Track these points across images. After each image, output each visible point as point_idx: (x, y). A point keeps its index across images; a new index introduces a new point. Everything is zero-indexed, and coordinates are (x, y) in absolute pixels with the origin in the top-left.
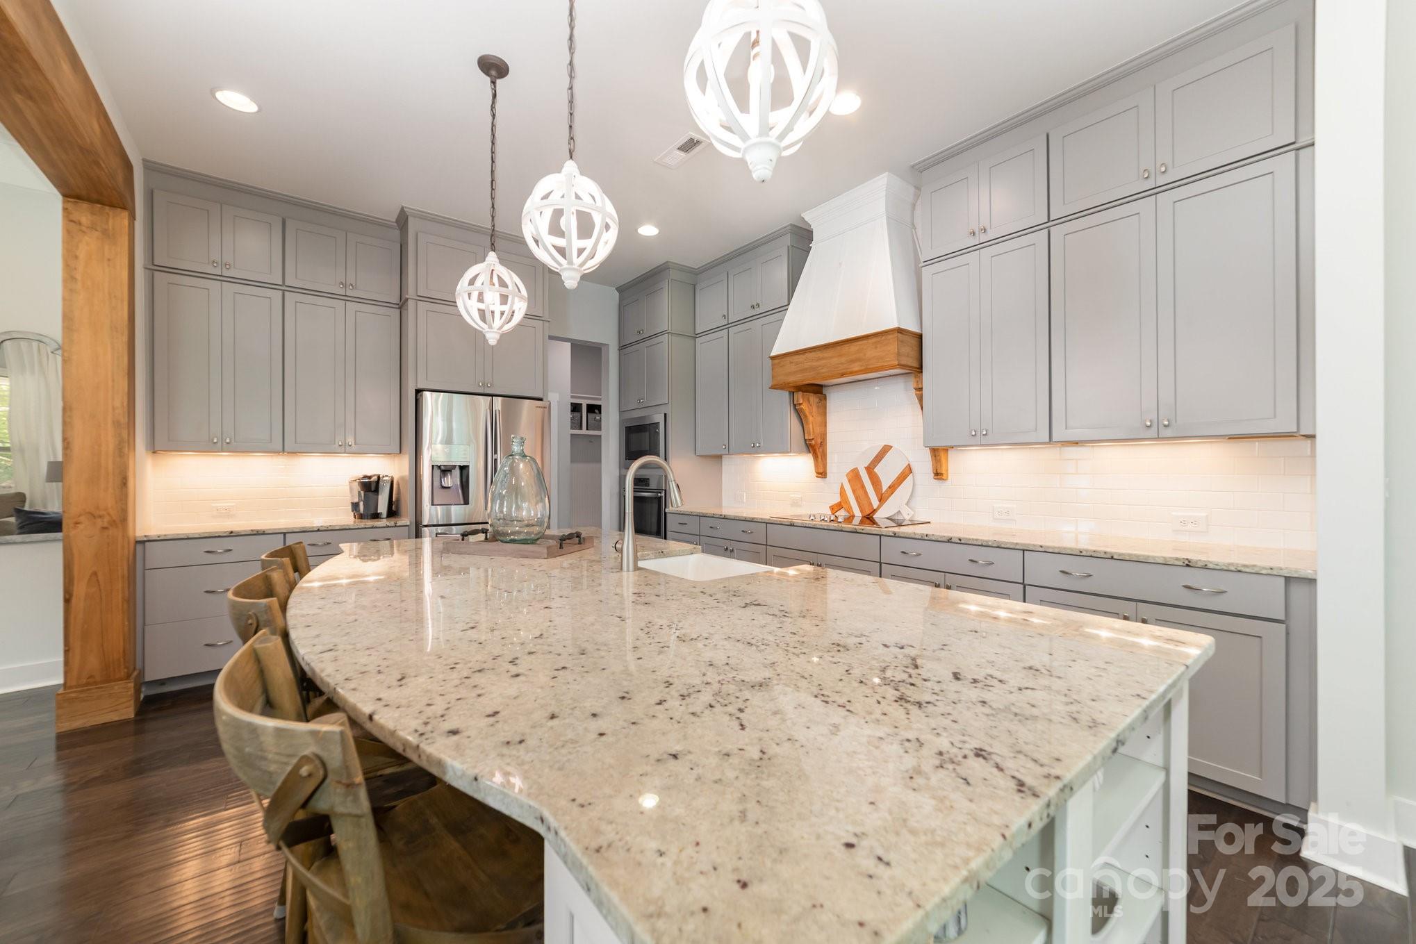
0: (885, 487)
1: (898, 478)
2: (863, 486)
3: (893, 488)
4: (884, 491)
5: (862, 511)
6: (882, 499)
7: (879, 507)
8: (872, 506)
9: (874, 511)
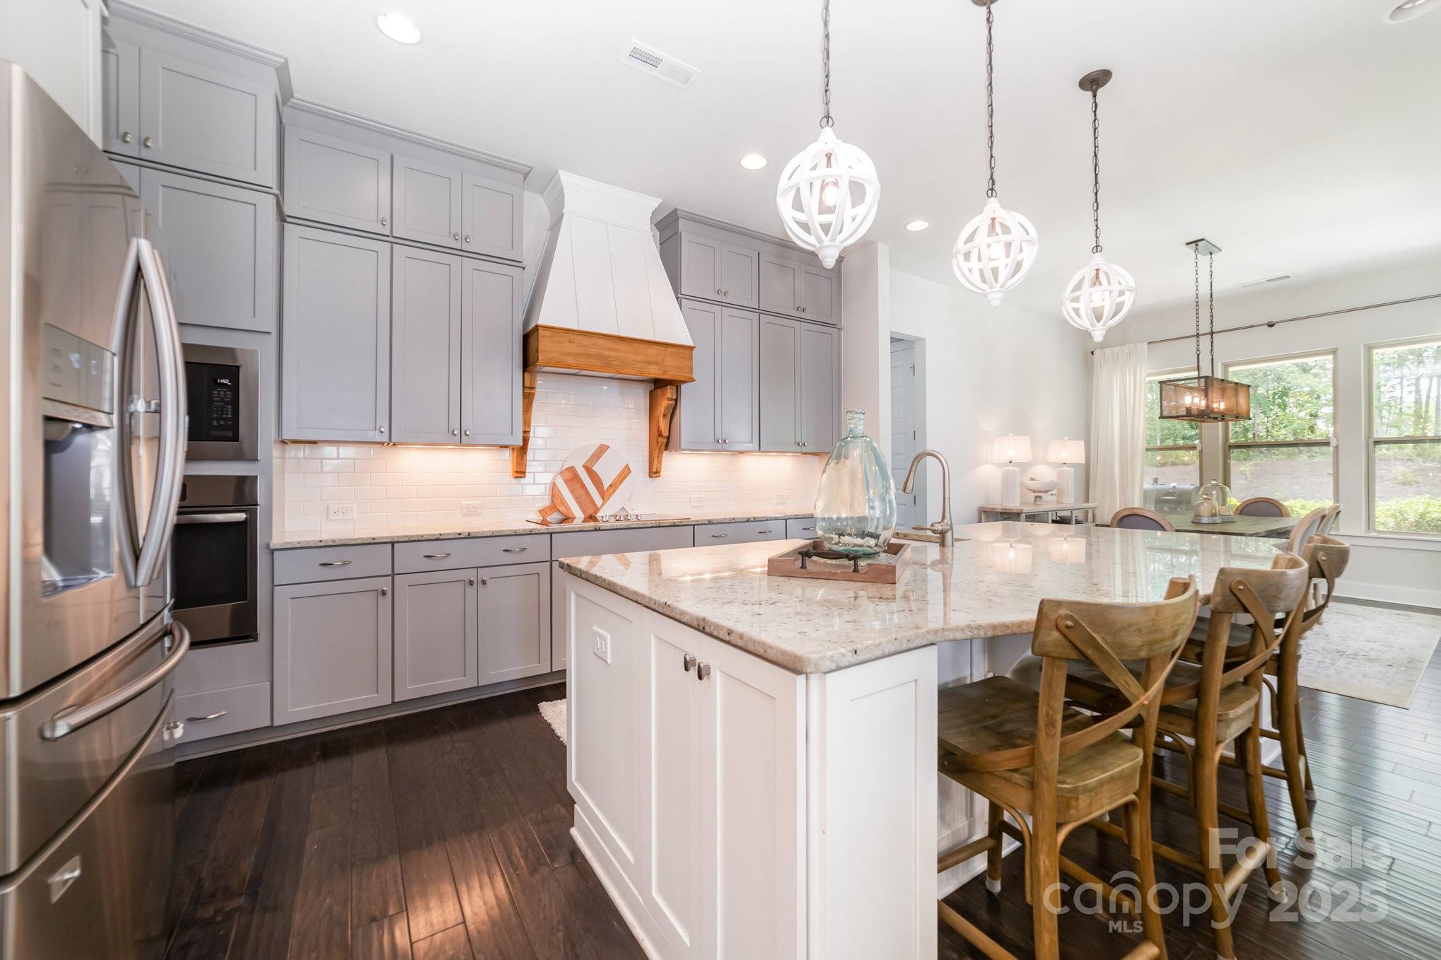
0: (606, 487)
1: (619, 476)
2: (583, 486)
3: (614, 486)
4: (605, 489)
5: (584, 511)
6: (605, 495)
7: (602, 506)
8: (596, 505)
9: (597, 510)
